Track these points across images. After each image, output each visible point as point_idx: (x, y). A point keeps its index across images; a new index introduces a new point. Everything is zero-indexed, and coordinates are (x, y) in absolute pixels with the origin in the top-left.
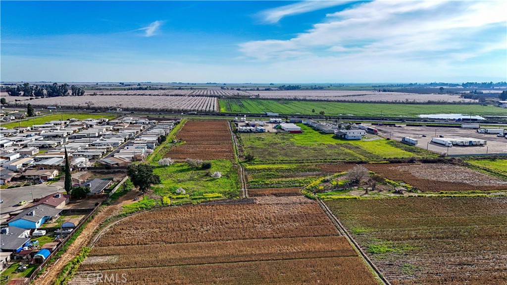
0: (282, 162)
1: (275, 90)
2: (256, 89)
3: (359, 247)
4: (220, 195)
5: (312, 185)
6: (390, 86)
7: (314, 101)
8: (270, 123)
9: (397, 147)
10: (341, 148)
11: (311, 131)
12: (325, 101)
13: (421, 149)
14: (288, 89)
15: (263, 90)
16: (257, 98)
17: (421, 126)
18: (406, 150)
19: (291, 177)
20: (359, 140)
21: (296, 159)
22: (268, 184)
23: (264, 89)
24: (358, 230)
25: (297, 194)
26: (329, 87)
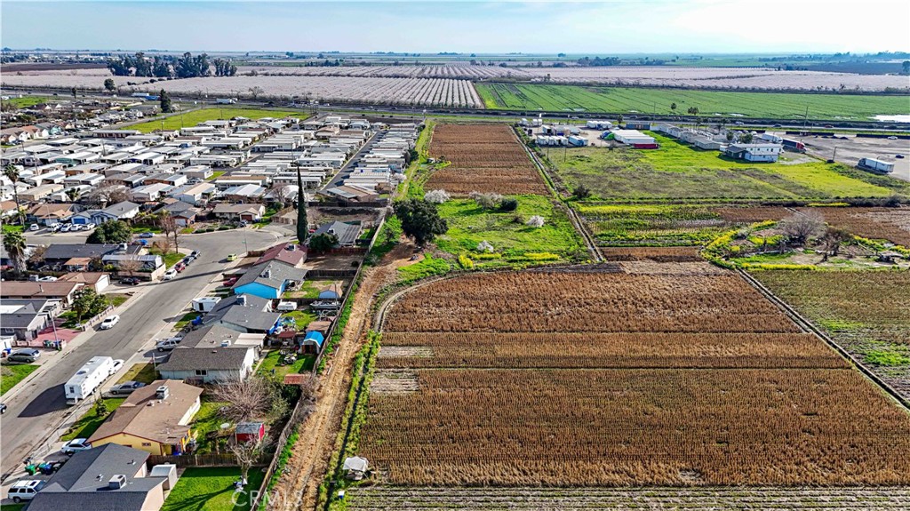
0: (642, 201)
1: (573, 66)
2: (536, 63)
3: (847, 353)
4: (556, 256)
5: (717, 242)
6: (795, 59)
7: (657, 87)
8: (589, 128)
9: (852, 177)
10: (743, 177)
11: (675, 144)
12: (677, 87)
13: (902, 182)
14: (597, 65)
15: (549, 66)
16: (546, 82)
17: (886, 137)
18: (872, 183)
19: (671, 228)
20: (772, 162)
21: (666, 195)
22: (633, 240)
23: (551, 64)
24: (834, 325)
25: (694, 259)
26: (674, 61)
